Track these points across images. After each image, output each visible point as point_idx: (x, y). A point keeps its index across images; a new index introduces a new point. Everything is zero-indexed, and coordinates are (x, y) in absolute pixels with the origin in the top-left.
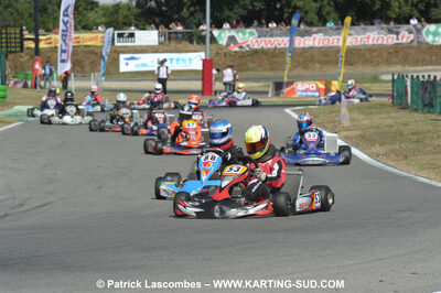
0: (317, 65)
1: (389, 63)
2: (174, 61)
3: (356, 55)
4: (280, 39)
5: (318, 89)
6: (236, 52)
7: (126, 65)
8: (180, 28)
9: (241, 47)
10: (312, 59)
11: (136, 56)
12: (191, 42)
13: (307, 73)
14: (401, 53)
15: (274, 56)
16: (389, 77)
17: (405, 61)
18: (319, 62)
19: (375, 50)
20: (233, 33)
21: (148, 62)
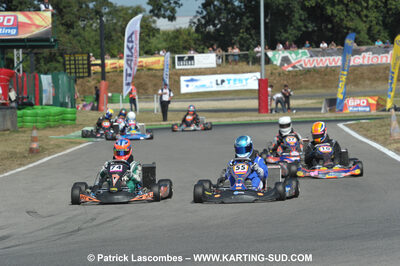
0: (368, 82)
2: (232, 82)
4: (332, 58)
5: (369, 105)
6: (289, 71)
7: (187, 86)
8: (236, 51)
9: (294, 67)
10: (362, 77)
11: (195, 77)
12: (248, 63)
13: (357, 89)
15: (327, 76)
18: (369, 79)
20: (286, 54)
21: (208, 83)
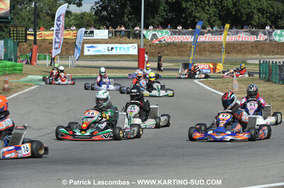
0: (208, 53)
1: (251, 53)
2: (118, 49)
3: (231, 48)
4: (185, 37)
5: (210, 68)
6: (157, 44)
7: (88, 51)
8: (123, 29)
9: (160, 41)
10: (204, 49)
11: (94, 45)
12: (129, 37)
13: (201, 58)
14: (259, 47)
15: (181, 47)
16: (257, 62)
17: (262, 52)
18: (209, 51)
19: (243, 45)
20: (155, 32)
21: (102, 49)
